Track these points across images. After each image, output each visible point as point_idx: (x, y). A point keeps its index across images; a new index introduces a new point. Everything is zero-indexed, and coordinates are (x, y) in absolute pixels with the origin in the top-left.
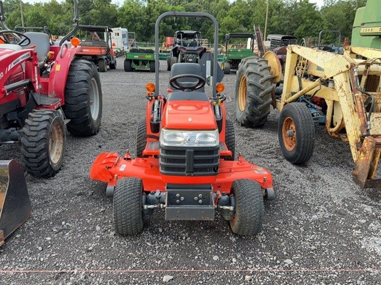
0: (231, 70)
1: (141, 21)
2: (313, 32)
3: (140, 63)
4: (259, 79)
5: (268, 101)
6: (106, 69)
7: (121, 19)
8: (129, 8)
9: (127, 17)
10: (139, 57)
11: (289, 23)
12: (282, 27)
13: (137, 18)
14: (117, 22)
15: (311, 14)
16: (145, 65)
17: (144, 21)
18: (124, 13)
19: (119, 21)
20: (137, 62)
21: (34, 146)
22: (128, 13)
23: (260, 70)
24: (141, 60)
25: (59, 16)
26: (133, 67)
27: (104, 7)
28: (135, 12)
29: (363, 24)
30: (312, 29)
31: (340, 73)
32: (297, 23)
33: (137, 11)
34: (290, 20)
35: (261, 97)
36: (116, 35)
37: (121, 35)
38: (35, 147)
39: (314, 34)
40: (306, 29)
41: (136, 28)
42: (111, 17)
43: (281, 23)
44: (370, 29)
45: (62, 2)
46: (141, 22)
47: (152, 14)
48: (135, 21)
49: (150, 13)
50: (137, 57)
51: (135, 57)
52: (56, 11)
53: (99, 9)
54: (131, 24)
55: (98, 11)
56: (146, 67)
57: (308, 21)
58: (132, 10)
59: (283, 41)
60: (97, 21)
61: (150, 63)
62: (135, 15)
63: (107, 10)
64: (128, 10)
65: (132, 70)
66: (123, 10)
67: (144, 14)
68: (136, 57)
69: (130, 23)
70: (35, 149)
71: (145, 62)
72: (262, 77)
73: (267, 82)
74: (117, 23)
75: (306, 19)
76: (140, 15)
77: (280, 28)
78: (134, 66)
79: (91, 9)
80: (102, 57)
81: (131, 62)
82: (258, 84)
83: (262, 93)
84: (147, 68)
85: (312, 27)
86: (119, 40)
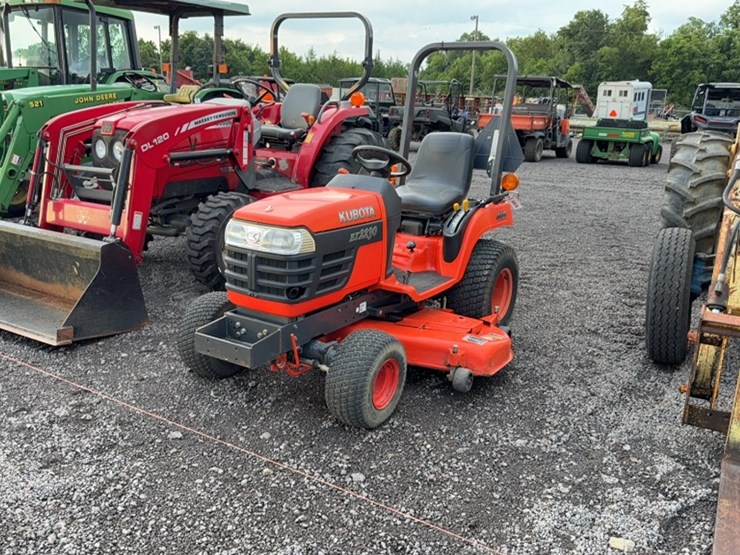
1: (705, 66)
3: (611, 147)
4: (688, 179)
5: (705, 230)
6: (538, 157)
7: (659, 63)
8: (682, 41)
9: (674, 60)
10: (608, 135)
13: (696, 61)
14: (650, 69)
16: (620, 151)
17: (712, 66)
18: (669, 52)
19: (655, 67)
20: (603, 145)
21: (197, 240)
22: (679, 52)
23: (697, 161)
24: (612, 141)
25: (541, 61)
26: (594, 155)
27: (627, 41)
28: (694, 48)
33: (699, 47)
35: (686, 218)
36: (621, 95)
37: (631, 96)
38: (198, 242)
41: (689, 80)
42: (642, 60)
45: (551, 36)
46: (705, 69)
47: (733, 51)
48: (691, 67)
49: (729, 49)
50: (605, 135)
51: (600, 134)
52: (539, 53)
53: (618, 45)
54: (681, 74)
55: (615, 50)
56: (621, 155)
58: (688, 45)
60: (610, 68)
61: (630, 147)
62: (693, 55)
63: (633, 47)
64: (679, 46)
65: (594, 161)
66: (667, 44)
67: (713, 52)
68: (603, 135)
69: (679, 71)
70: (197, 245)
71: (619, 146)
72: (697, 174)
73: (707, 187)
74: (650, 73)
76: (704, 55)
78: (597, 152)
79: (602, 46)
80: (532, 135)
81: (591, 146)
82: (685, 190)
83: (689, 210)
84: (623, 157)
86: (625, 105)
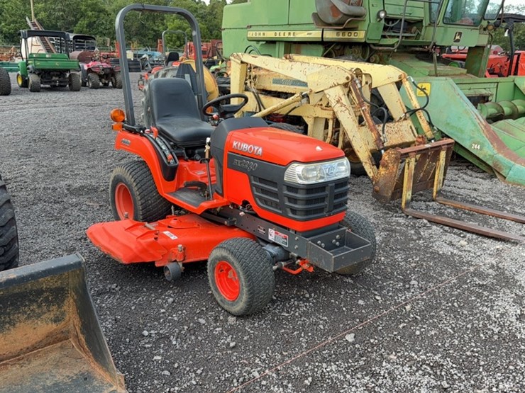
0: (42, 86)
2: (100, 30)
11: (62, 16)
12: (54, 22)
15: (93, 4)
29: (251, 26)
30: (98, 25)
31: (335, 86)
32: (74, 16)
34: (64, 11)
39: (101, 32)
40: (90, 25)
43: (50, 14)
44: (262, 33)
57: (90, 14)
59: (76, 42)
75: (86, 10)
77: (51, 22)
85: (97, 22)
